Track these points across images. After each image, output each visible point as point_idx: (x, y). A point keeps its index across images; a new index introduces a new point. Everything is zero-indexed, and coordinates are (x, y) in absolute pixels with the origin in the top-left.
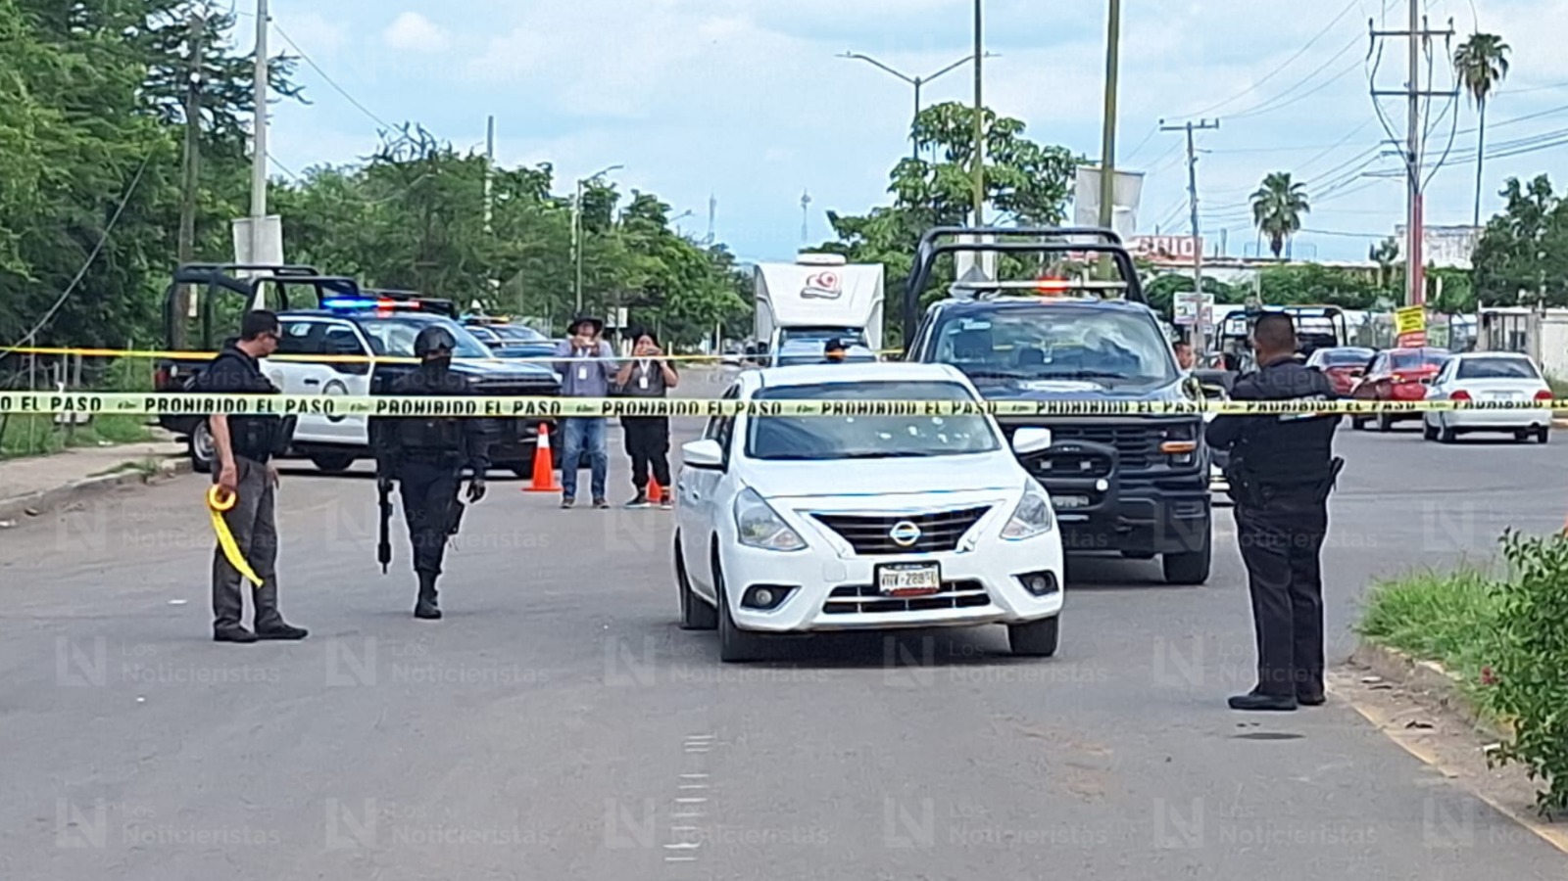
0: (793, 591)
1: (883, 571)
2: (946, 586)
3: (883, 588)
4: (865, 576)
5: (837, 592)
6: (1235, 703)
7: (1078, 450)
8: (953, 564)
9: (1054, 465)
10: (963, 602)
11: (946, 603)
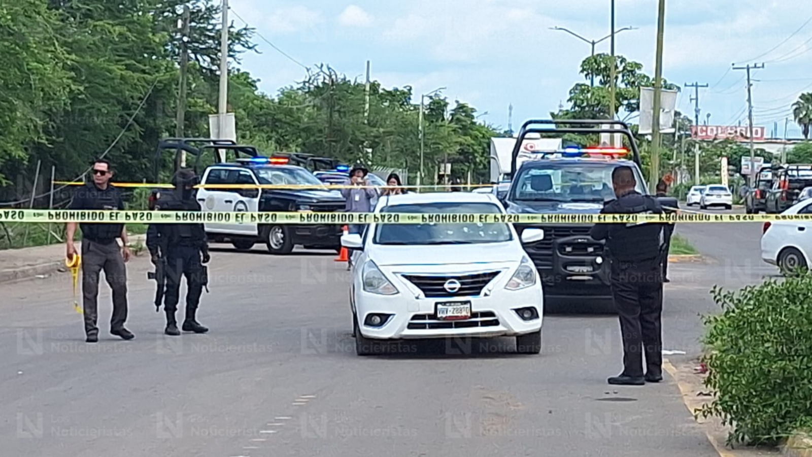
0: (391, 317)
1: (439, 306)
2: (474, 315)
3: (439, 316)
4: (430, 309)
5: (415, 317)
6: (612, 381)
7: (586, 241)
8: (479, 303)
9: (573, 249)
10: (485, 324)
11: (475, 324)
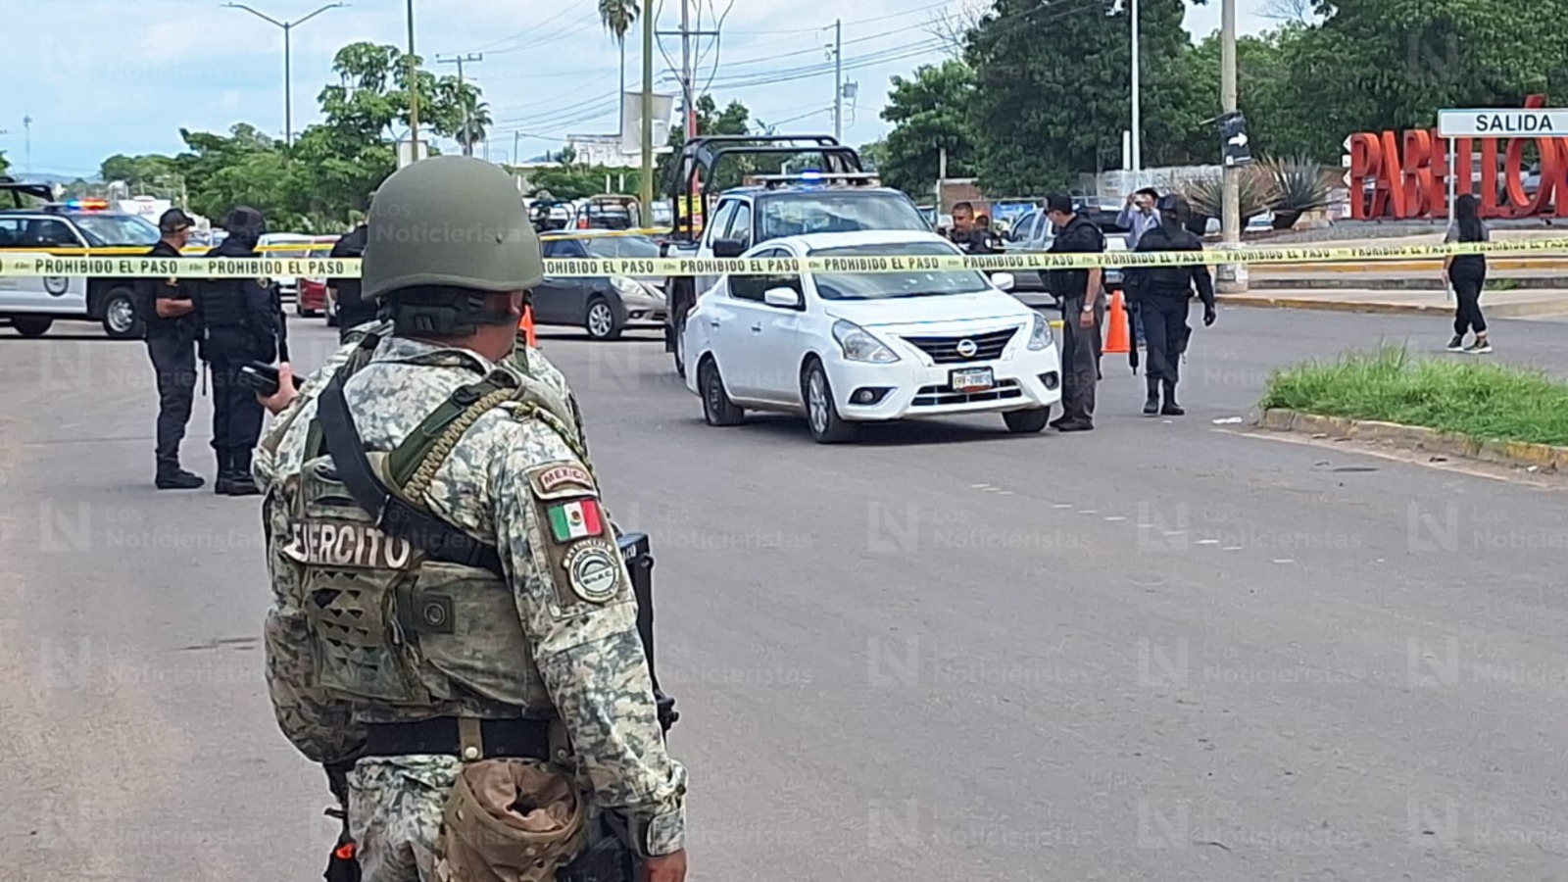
0: (891, 391)
1: (955, 375)
2: (995, 384)
3: (955, 387)
4: (941, 379)
5: (923, 390)
8: (1001, 368)
10: (1005, 395)
11: (993, 396)
